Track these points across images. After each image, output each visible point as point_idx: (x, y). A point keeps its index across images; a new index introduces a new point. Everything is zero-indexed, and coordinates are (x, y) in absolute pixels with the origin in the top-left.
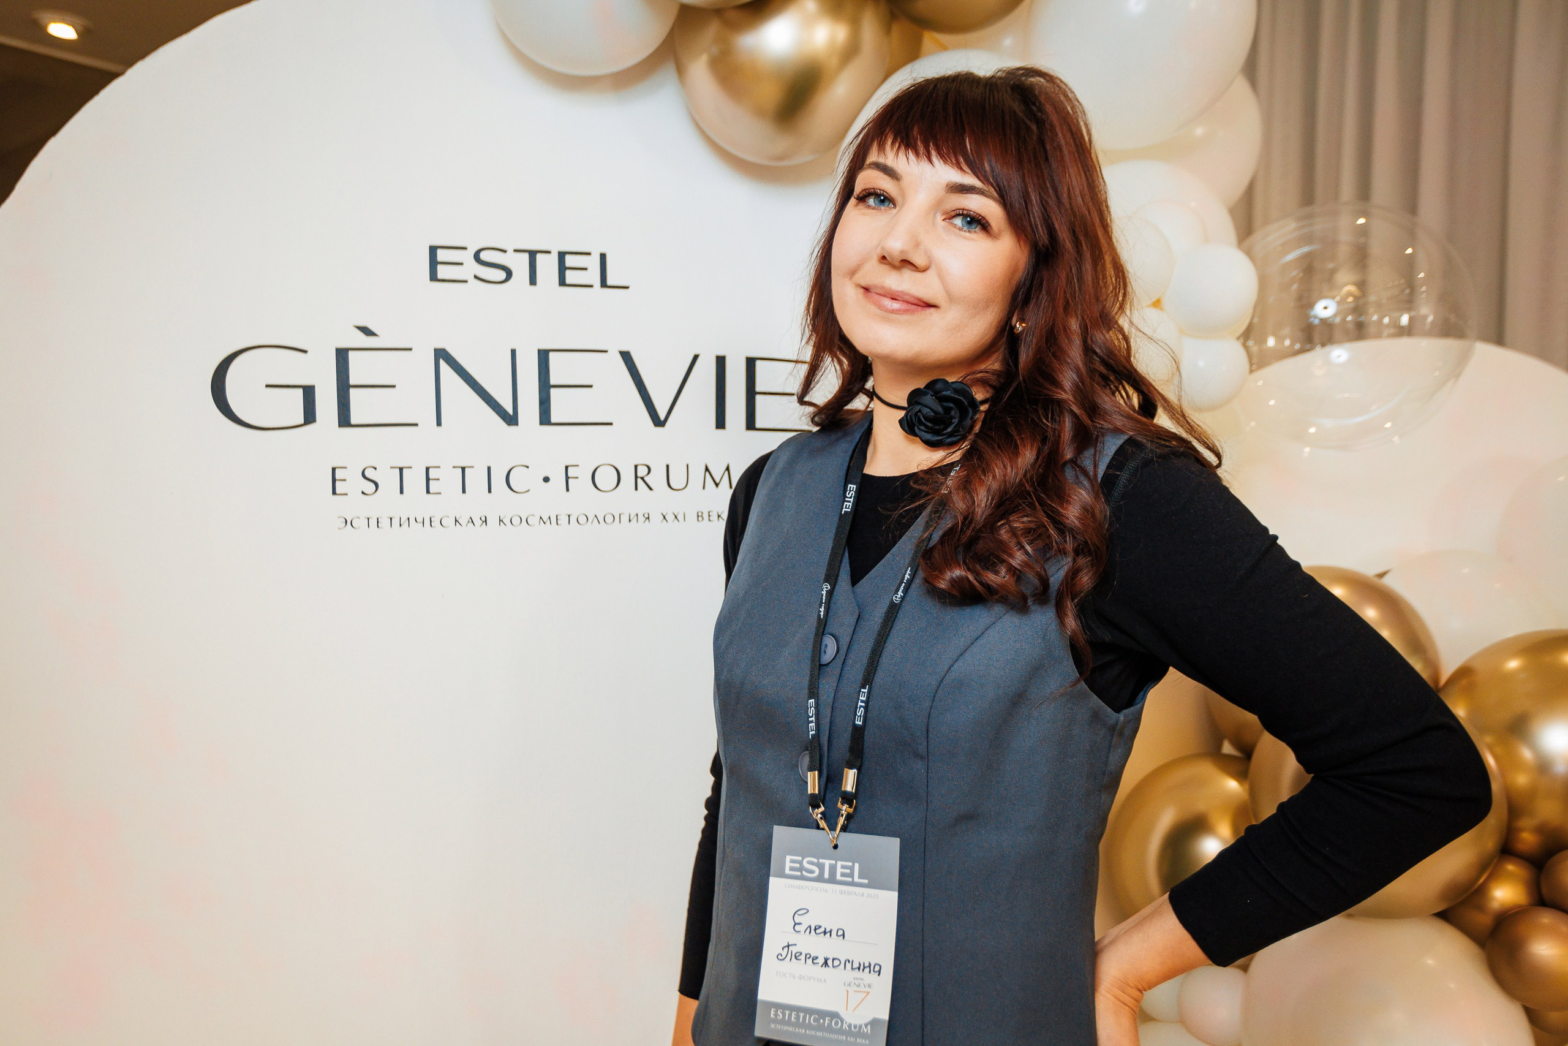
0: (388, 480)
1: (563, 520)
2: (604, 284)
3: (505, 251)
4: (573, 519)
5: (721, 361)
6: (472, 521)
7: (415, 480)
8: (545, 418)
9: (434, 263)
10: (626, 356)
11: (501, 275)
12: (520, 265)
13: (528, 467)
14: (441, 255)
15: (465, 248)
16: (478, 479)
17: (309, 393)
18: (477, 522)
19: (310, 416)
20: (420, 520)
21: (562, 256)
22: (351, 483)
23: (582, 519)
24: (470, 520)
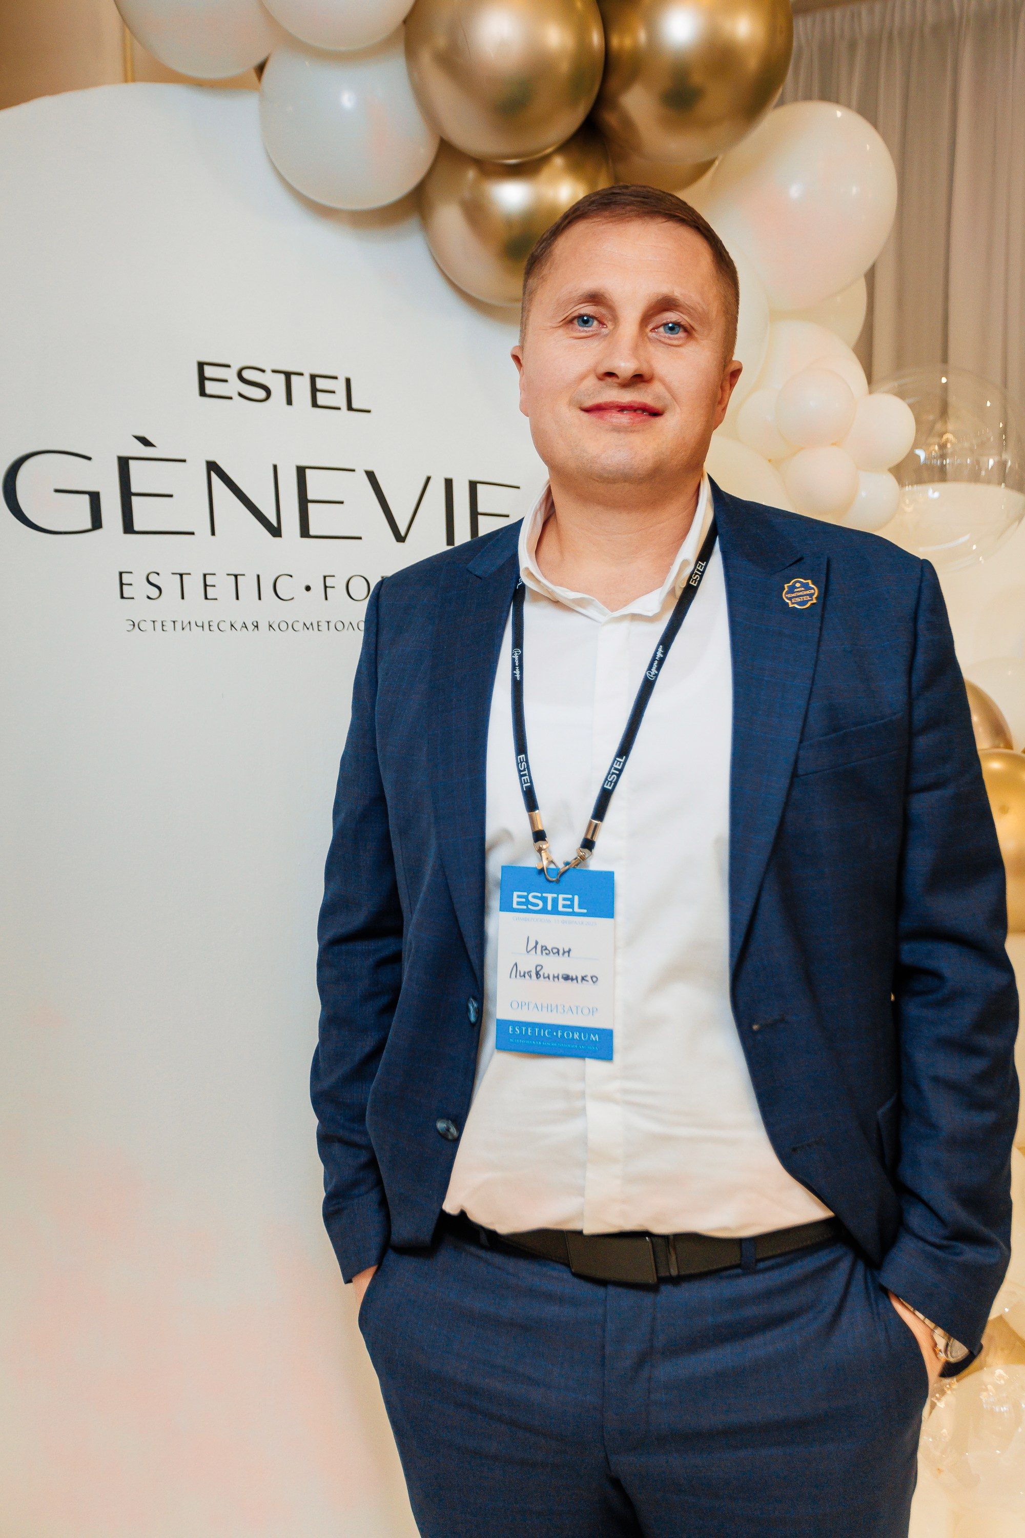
0: (170, 585)
1: (324, 626)
2: (350, 408)
3: (263, 371)
4: (332, 625)
5: (449, 483)
6: (246, 627)
7: (194, 585)
8: (305, 532)
9: (202, 379)
10: (371, 475)
11: (261, 394)
12: (277, 384)
13: (291, 576)
14: (209, 371)
15: (229, 366)
16: (248, 586)
17: (95, 498)
18: (251, 627)
19: (97, 523)
20: (200, 624)
21: (313, 378)
22: (138, 588)
23: (340, 626)
24: (244, 626)
